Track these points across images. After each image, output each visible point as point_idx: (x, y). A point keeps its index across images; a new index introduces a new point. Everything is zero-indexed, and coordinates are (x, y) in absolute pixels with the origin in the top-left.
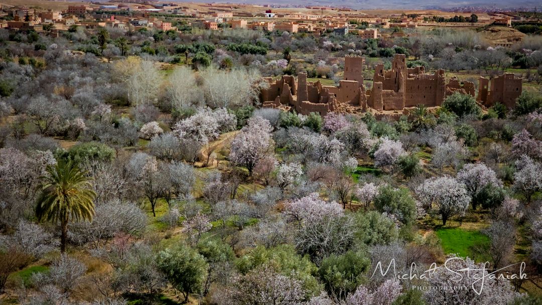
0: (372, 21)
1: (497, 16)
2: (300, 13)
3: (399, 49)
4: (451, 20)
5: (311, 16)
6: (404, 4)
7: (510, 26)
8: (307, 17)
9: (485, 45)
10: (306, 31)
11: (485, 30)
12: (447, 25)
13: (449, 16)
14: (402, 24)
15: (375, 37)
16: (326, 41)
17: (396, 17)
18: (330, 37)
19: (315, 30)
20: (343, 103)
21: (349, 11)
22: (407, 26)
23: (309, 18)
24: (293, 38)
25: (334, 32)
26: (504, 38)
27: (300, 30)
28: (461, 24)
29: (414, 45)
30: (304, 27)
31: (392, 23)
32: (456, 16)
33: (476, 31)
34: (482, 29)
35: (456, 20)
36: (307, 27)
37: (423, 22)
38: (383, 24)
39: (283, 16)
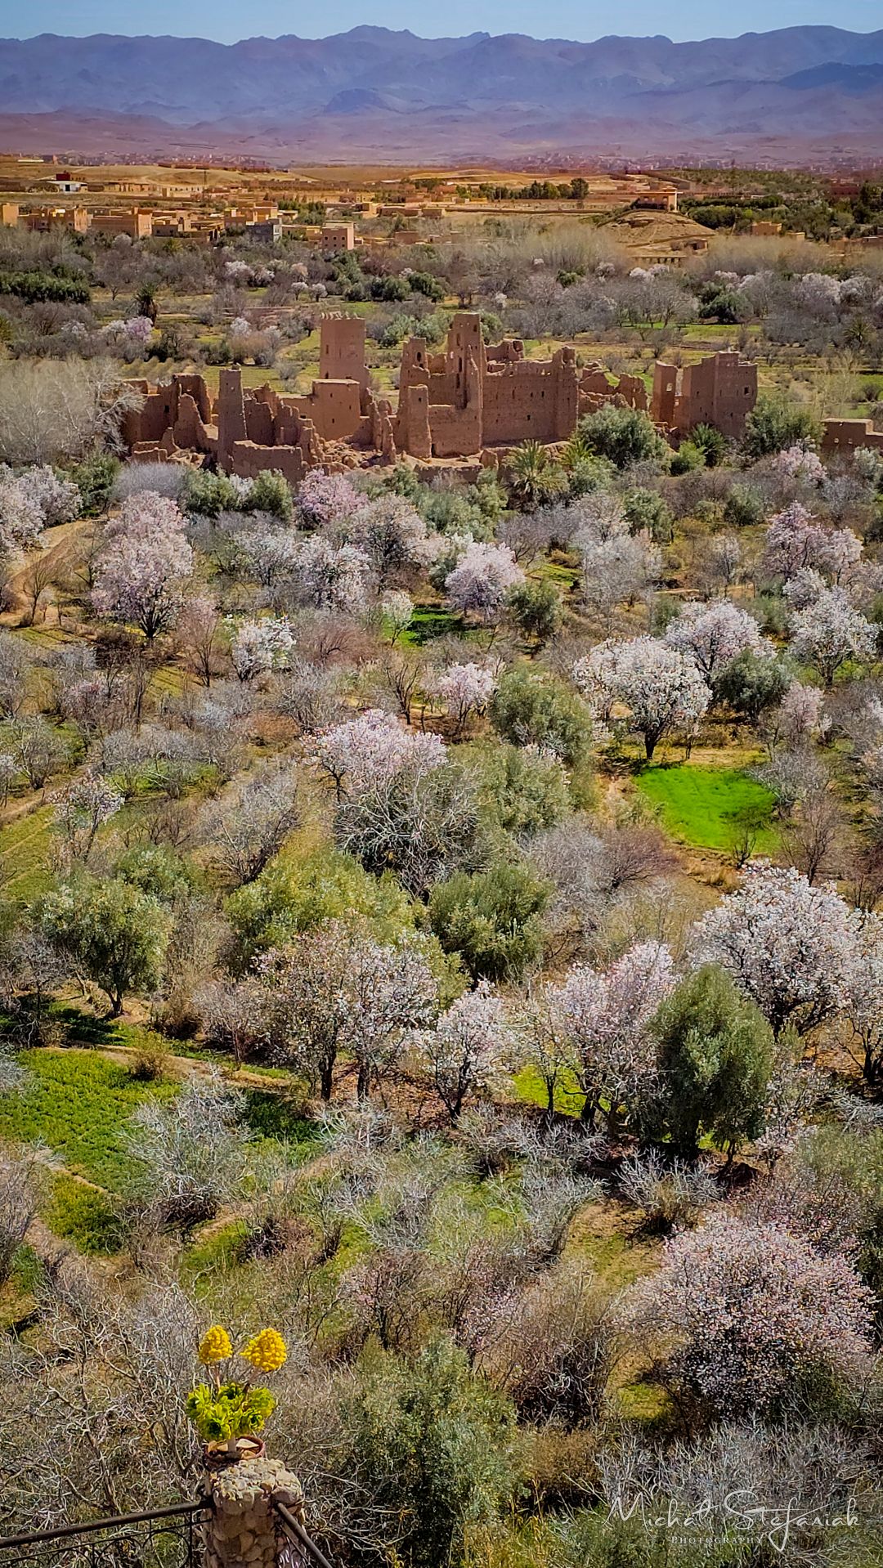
0: (332, 201)
1: (633, 180)
2: (144, 180)
3: (417, 280)
4: (525, 195)
5: (174, 187)
6: (397, 148)
7: (675, 211)
8: (164, 191)
9: (621, 262)
10: (172, 232)
11: (615, 220)
12: (519, 208)
13: (515, 182)
14: (408, 206)
15: (351, 246)
16: (233, 261)
17: (388, 188)
18: (239, 247)
19: (195, 230)
20: (333, 442)
21: (268, 171)
22: (420, 213)
23: (168, 195)
24: (145, 254)
25: (247, 235)
26: (662, 241)
27: (158, 231)
28: (552, 205)
29: (451, 266)
30: (168, 222)
31: (383, 206)
32: (535, 184)
33: (593, 225)
34: (607, 218)
35: (536, 193)
36: (174, 222)
37: (457, 202)
38: (360, 208)
39: (101, 188)
